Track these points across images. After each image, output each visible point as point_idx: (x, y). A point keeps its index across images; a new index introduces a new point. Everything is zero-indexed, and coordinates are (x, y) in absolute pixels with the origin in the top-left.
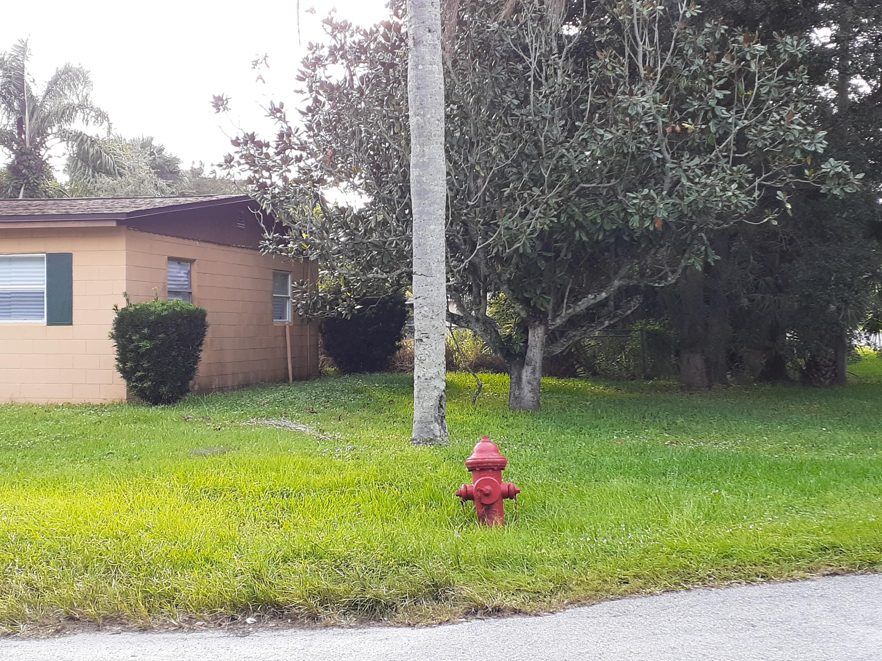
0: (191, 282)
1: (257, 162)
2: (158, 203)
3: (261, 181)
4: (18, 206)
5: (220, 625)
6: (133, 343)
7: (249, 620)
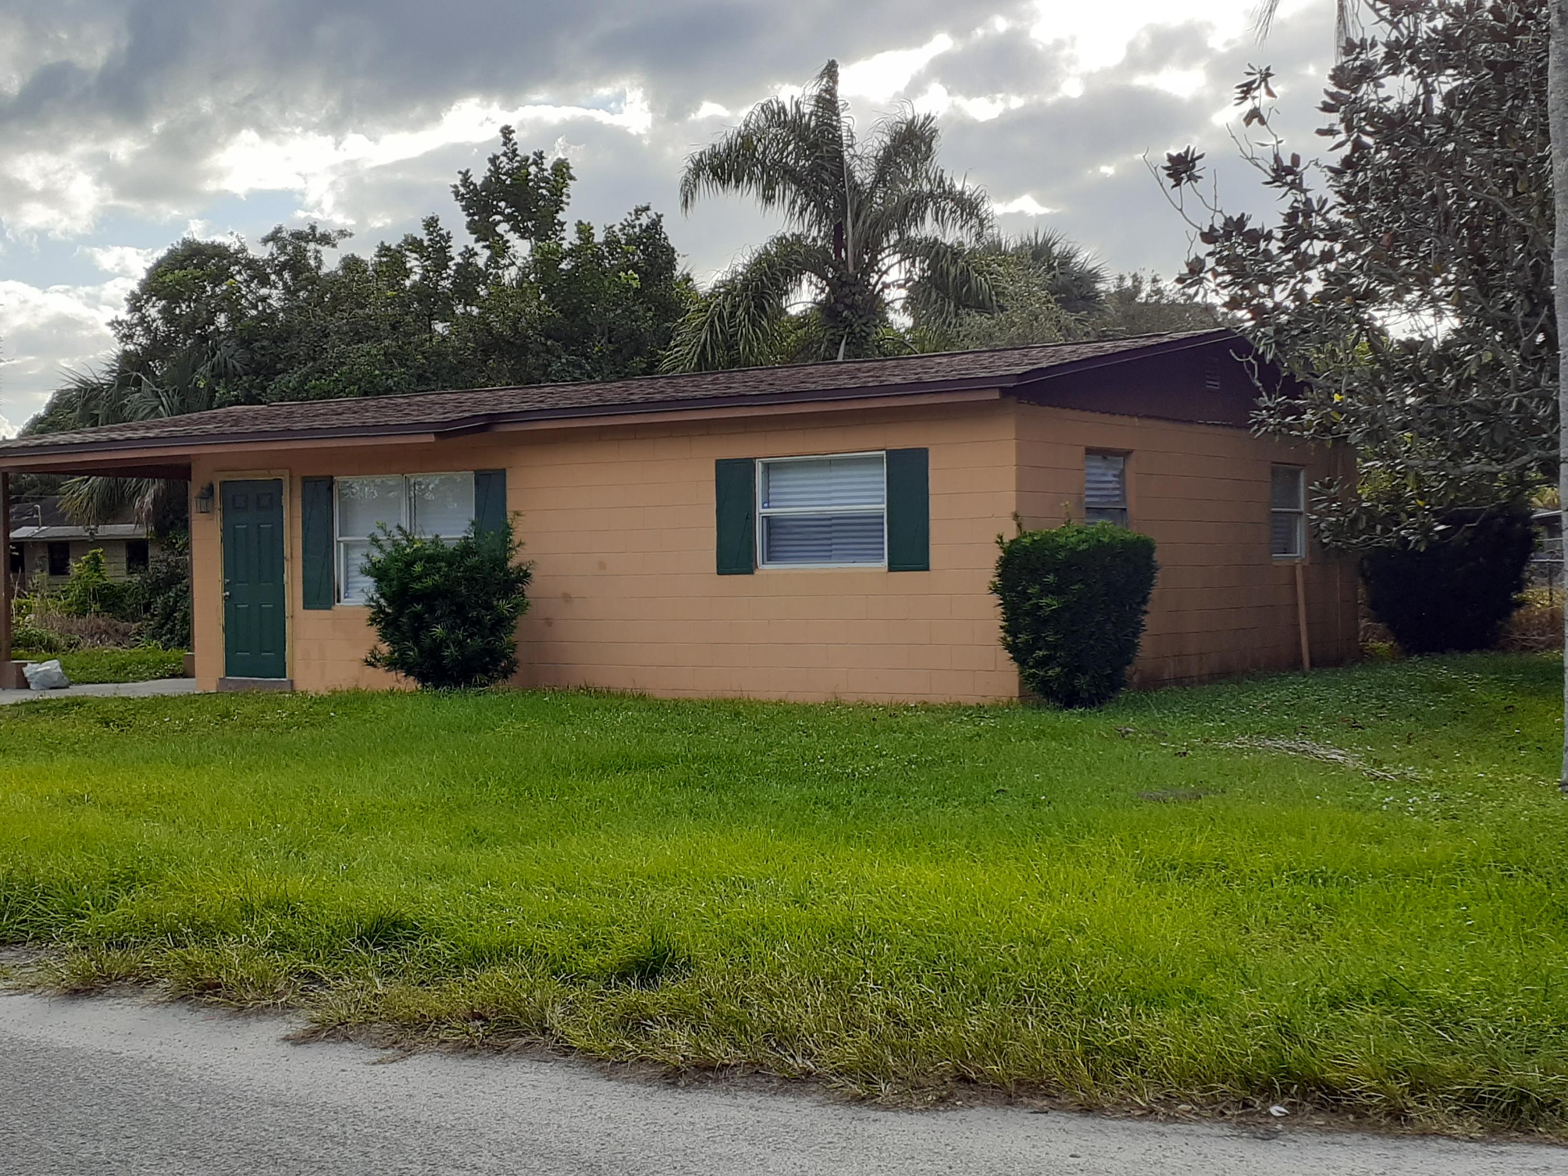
0: (1124, 491)
1: (1248, 269)
2: (1069, 353)
3: (1255, 302)
4: (840, 373)
5: (1222, 1114)
6: (1030, 599)
7: (1275, 1110)
